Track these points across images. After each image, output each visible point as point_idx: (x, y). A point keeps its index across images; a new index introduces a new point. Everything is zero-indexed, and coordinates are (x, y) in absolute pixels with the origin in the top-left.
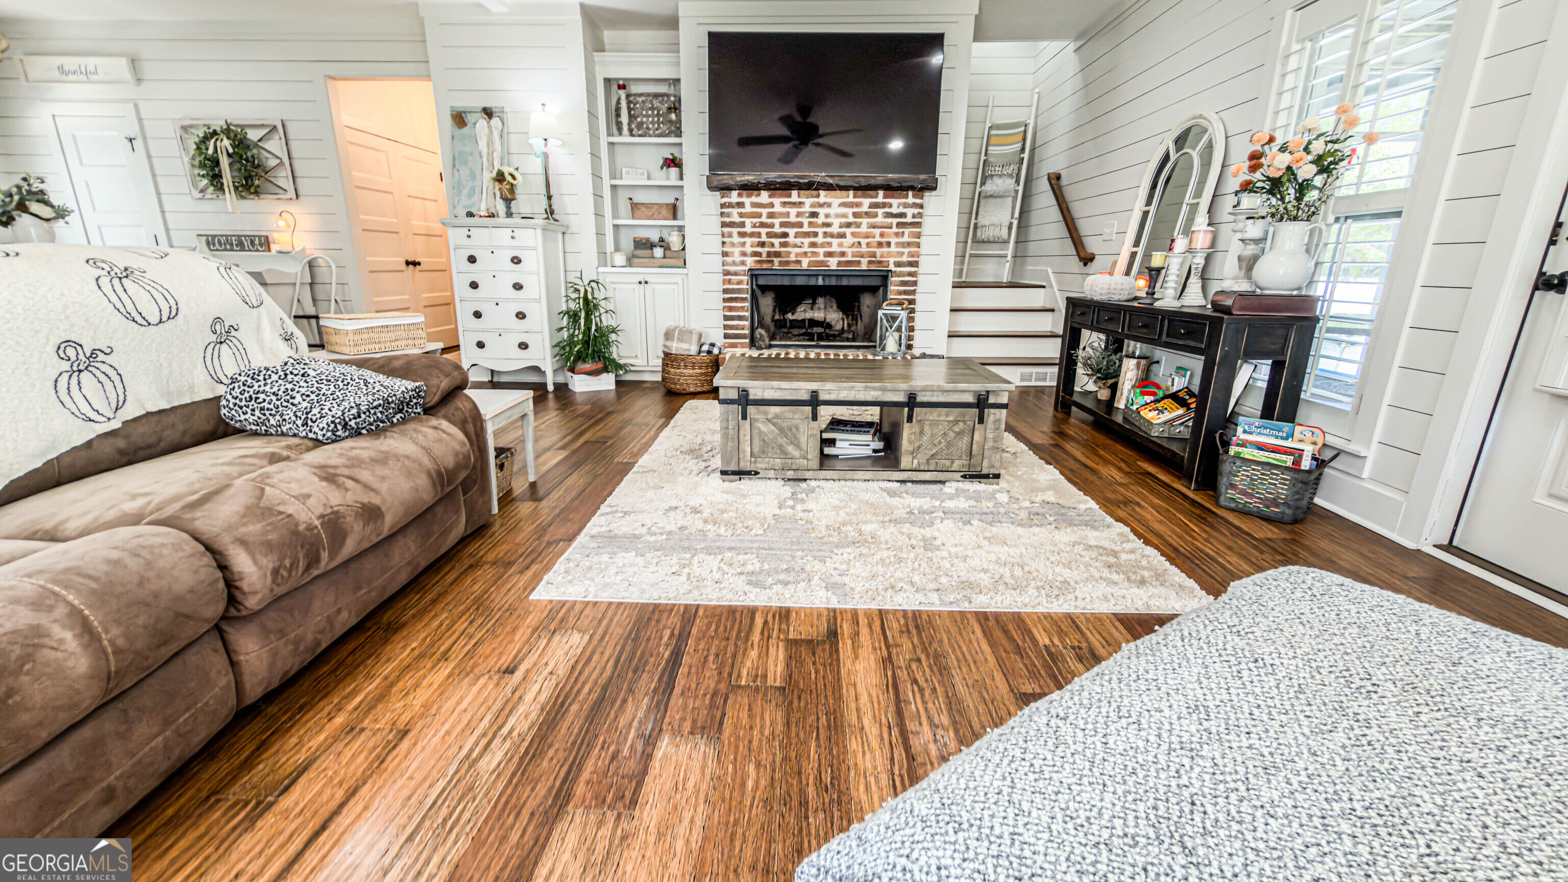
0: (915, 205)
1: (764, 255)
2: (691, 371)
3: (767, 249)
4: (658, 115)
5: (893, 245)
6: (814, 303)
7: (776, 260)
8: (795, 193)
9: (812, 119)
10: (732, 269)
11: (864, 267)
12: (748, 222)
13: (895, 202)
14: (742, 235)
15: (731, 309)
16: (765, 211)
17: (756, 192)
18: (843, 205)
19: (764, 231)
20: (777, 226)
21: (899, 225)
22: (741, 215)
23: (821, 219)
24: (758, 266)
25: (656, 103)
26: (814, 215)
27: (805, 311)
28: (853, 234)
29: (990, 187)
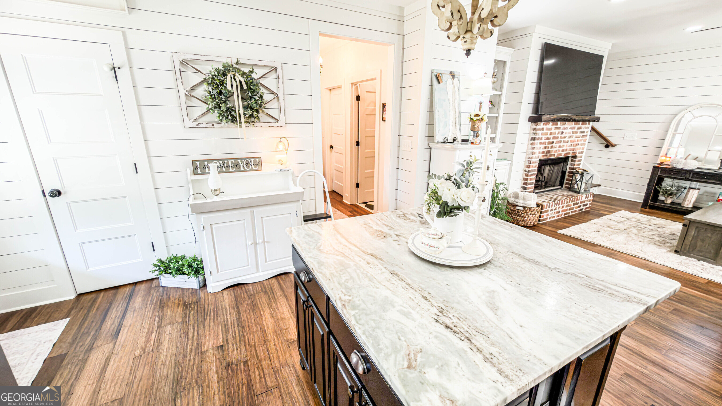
0: (588, 128)
1: (545, 153)
3: (547, 150)
5: (579, 145)
7: (548, 154)
10: (535, 160)
12: (543, 137)
13: (583, 126)
14: (541, 143)
15: (530, 179)
16: (549, 132)
17: (548, 123)
18: (571, 128)
19: (547, 141)
20: (551, 139)
21: (582, 136)
22: (542, 134)
24: (543, 158)
26: (562, 133)
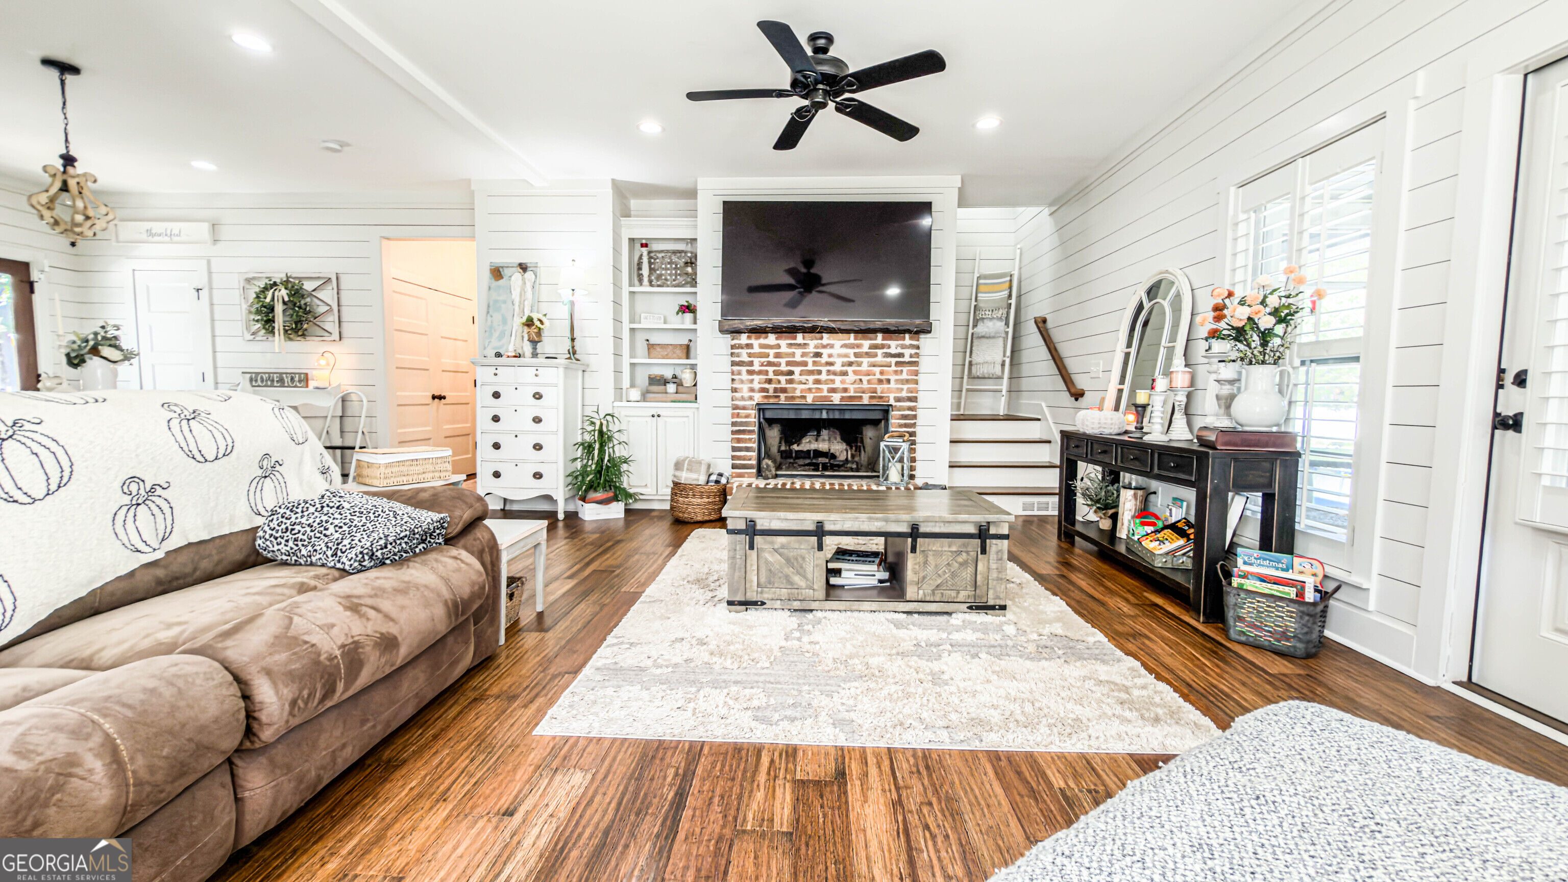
0: (912, 346)
1: (771, 391)
2: (699, 500)
3: (773, 386)
4: (676, 268)
5: (892, 382)
6: (818, 435)
7: (783, 396)
8: (800, 336)
9: (813, 271)
10: (741, 403)
11: (866, 401)
12: (756, 361)
13: (893, 343)
14: (750, 373)
15: (739, 440)
16: (772, 352)
17: (764, 335)
18: (845, 346)
19: (771, 369)
21: (897, 364)
22: (750, 355)
23: (825, 359)
24: (766, 401)
25: (674, 259)
26: (818, 355)
27: (810, 442)
28: (855, 372)
29: (981, 329)
